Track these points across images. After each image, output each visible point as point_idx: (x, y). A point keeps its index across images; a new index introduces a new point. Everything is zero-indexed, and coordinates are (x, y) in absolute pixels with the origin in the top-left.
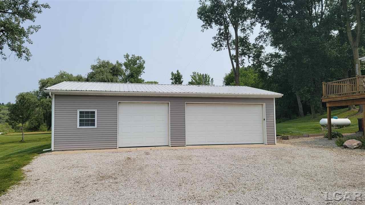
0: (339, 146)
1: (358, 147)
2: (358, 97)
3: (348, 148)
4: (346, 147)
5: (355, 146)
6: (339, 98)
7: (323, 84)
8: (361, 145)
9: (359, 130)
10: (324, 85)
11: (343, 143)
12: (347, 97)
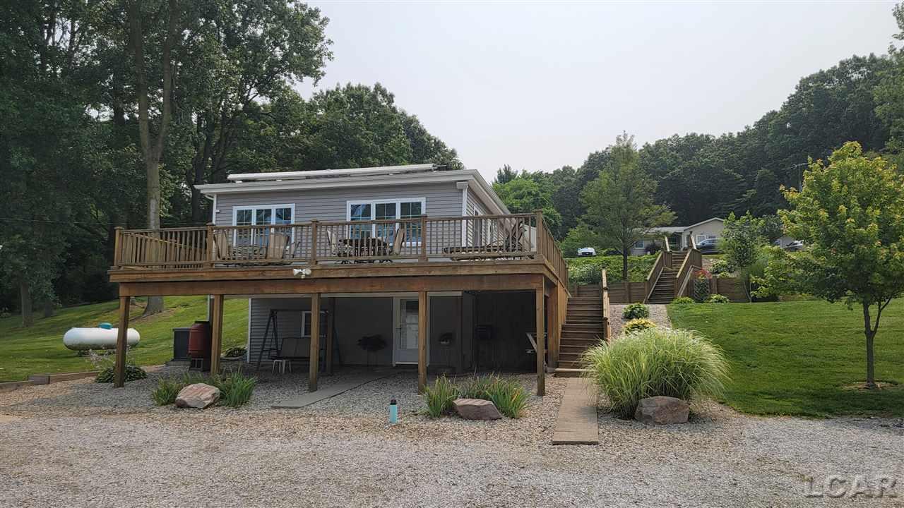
0: (163, 404)
1: (213, 404)
2: (208, 277)
3: (189, 407)
4: (183, 406)
5: (206, 399)
6: (159, 276)
7: (117, 232)
8: (219, 396)
9: (175, 356)
10: (120, 234)
11: (176, 393)
12: (182, 275)
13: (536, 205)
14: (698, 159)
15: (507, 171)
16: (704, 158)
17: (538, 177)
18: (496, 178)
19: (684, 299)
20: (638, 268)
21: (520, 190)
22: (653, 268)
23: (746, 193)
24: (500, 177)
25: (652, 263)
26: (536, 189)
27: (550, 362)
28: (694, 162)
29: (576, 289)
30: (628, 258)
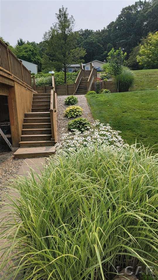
13: (33, 55)
14: (89, 39)
15: (21, 41)
16: (91, 38)
17: (33, 44)
18: (17, 44)
19: (92, 92)
20: (71, 78)
21: (27, 49)
22: (78, 78)
23: (104, 52)
24: (19, 43)
25: (77, 75)
26: (33, 49)
27: (13, 143)
28: (88, 40)
29: (44, 89)
30: (66, 73)
